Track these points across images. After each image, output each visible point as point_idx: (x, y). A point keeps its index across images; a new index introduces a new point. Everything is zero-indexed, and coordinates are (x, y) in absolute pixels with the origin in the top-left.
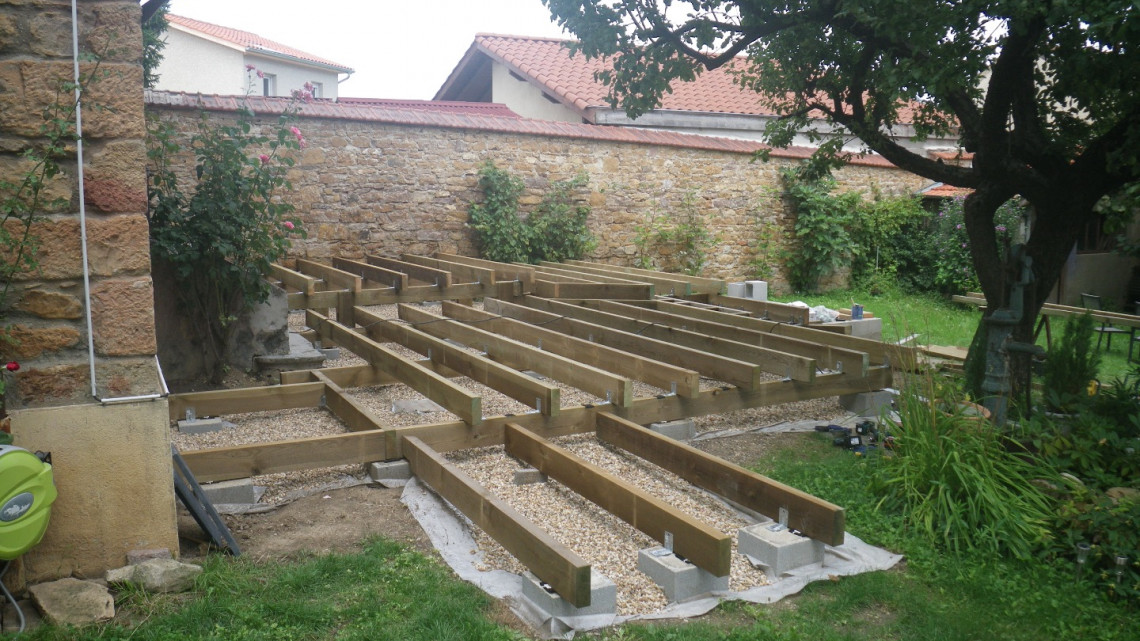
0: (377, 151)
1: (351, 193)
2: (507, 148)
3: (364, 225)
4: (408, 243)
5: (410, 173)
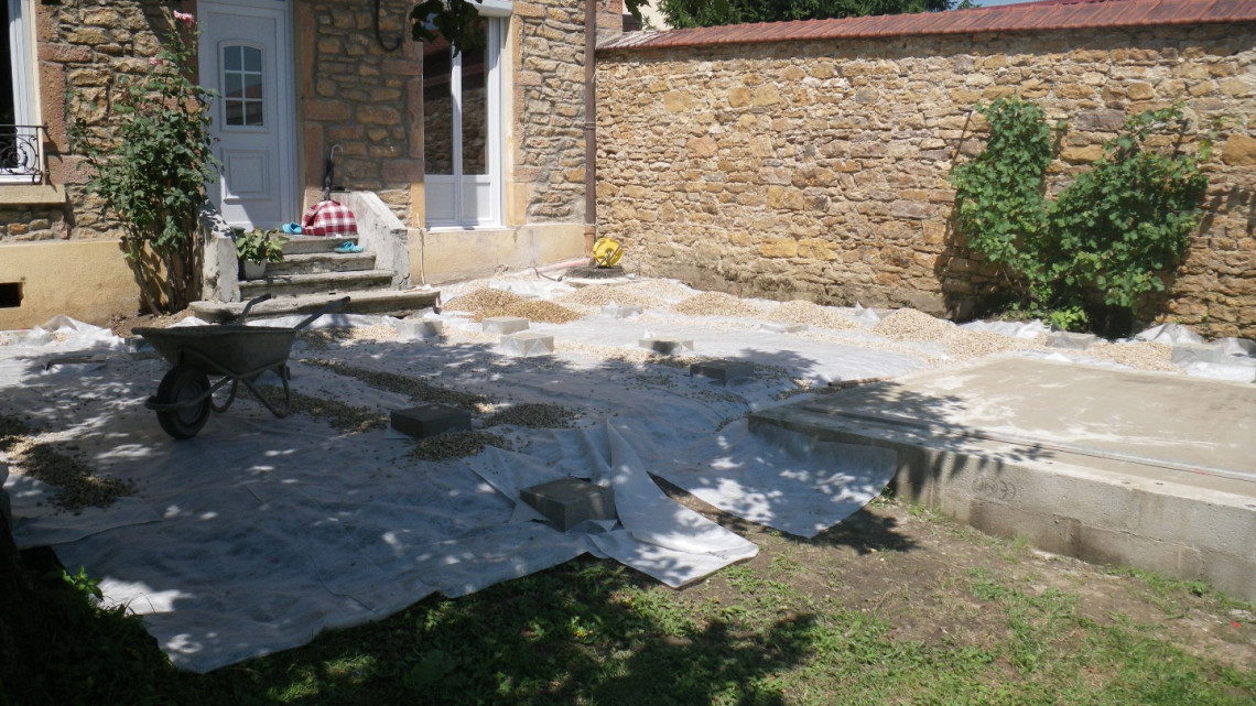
0: (842, 82)
1: (806, 144)
2: (1045, 60)
3: (820, 190)
4: (877, 219)
5: (884, 112)
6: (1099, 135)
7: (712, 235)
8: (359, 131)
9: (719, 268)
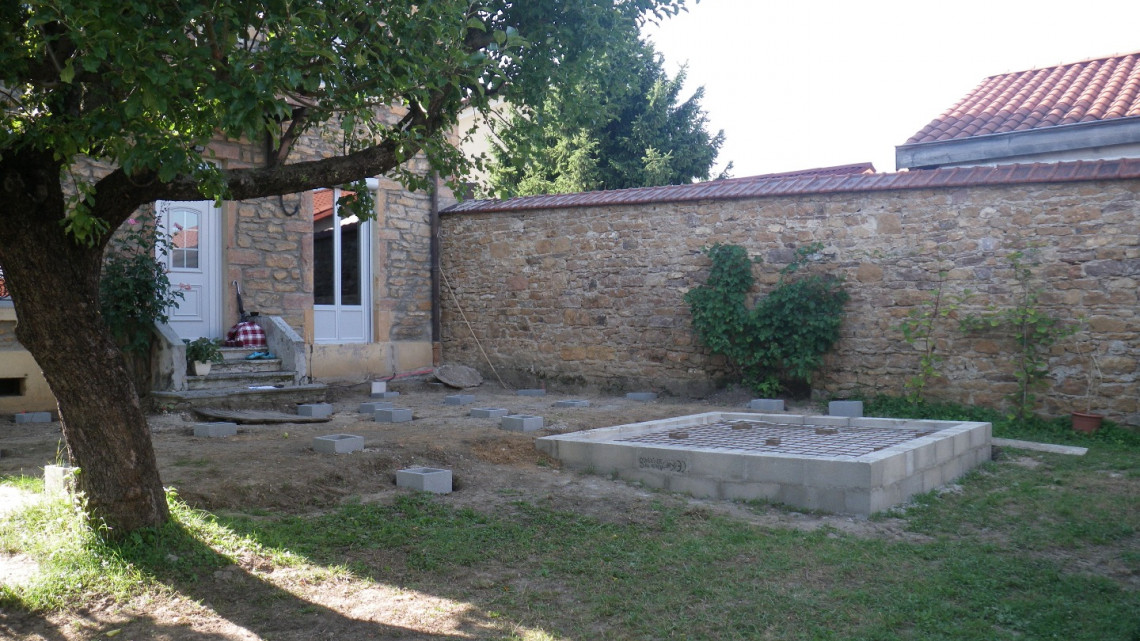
0: (614, 235)
1: (591, 278)
2: (744, 217)
3: (601, 310)
4: (641, 329)
5: (643, 255)
6: (781, 266)
7: (526, 346)
8: (268, 272)
9: (532, 370)
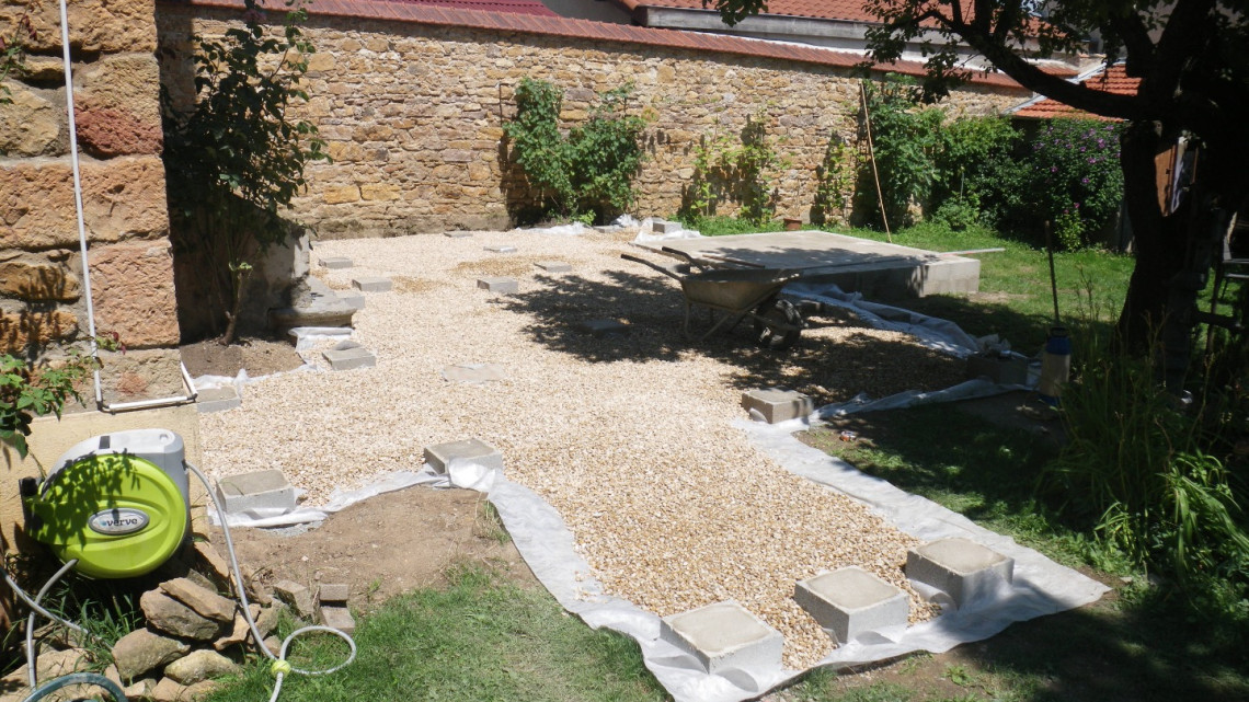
0: (396, 56)
1: (365, 106)
2: (547, 54)
3: (381, 143)
4: (432, 164)
5: (434, 82)
6: (579, 104)
